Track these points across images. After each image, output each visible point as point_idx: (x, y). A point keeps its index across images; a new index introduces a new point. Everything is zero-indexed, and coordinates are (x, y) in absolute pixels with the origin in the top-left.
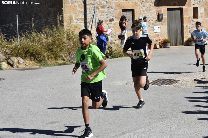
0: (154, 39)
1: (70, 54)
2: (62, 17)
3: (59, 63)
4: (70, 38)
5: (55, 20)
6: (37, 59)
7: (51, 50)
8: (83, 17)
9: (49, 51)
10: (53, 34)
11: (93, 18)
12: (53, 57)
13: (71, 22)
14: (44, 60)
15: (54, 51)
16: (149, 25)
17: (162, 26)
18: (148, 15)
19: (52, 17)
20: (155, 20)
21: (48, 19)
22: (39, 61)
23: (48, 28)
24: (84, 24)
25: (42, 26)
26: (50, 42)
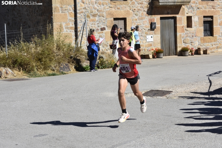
0: (147, 49)
1: (60, 64)
2: (52, 25)
3: (49, 73)
4: (60, 48)
5: (45, 29)
6: (25, 70)
7: (40, 60)
8: (74, 26)
9: (38, 61)
10: (42, 43)
11: (84, 27)
12: (42, 67)
13: (61, 31)
14: (33, 71)
15: (43, 61)
16: (141, 34)
17: (155, 36)
18: (141, 24)
19: (42, 26)
20: (148, 29)
21: (37, 28)
22: (27, 71)
23: (38, 38)
24: (74, 33)
25: (32, 35)
26: (39, 51)
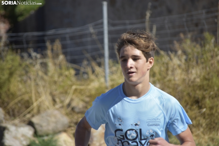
7: (197, 103)
9: (192, 105)
10: (205, 56)
12: (203, 122)
15: (205, 107)
25: (175, 35)
26: (195, 79)
